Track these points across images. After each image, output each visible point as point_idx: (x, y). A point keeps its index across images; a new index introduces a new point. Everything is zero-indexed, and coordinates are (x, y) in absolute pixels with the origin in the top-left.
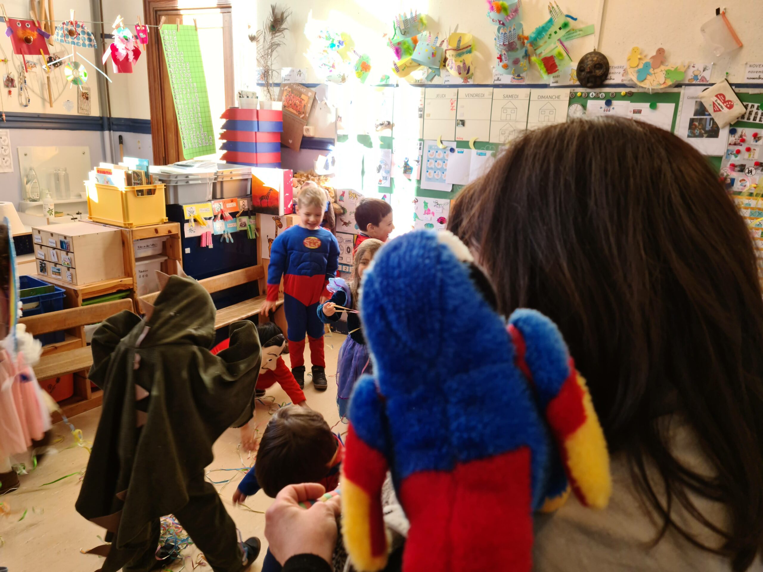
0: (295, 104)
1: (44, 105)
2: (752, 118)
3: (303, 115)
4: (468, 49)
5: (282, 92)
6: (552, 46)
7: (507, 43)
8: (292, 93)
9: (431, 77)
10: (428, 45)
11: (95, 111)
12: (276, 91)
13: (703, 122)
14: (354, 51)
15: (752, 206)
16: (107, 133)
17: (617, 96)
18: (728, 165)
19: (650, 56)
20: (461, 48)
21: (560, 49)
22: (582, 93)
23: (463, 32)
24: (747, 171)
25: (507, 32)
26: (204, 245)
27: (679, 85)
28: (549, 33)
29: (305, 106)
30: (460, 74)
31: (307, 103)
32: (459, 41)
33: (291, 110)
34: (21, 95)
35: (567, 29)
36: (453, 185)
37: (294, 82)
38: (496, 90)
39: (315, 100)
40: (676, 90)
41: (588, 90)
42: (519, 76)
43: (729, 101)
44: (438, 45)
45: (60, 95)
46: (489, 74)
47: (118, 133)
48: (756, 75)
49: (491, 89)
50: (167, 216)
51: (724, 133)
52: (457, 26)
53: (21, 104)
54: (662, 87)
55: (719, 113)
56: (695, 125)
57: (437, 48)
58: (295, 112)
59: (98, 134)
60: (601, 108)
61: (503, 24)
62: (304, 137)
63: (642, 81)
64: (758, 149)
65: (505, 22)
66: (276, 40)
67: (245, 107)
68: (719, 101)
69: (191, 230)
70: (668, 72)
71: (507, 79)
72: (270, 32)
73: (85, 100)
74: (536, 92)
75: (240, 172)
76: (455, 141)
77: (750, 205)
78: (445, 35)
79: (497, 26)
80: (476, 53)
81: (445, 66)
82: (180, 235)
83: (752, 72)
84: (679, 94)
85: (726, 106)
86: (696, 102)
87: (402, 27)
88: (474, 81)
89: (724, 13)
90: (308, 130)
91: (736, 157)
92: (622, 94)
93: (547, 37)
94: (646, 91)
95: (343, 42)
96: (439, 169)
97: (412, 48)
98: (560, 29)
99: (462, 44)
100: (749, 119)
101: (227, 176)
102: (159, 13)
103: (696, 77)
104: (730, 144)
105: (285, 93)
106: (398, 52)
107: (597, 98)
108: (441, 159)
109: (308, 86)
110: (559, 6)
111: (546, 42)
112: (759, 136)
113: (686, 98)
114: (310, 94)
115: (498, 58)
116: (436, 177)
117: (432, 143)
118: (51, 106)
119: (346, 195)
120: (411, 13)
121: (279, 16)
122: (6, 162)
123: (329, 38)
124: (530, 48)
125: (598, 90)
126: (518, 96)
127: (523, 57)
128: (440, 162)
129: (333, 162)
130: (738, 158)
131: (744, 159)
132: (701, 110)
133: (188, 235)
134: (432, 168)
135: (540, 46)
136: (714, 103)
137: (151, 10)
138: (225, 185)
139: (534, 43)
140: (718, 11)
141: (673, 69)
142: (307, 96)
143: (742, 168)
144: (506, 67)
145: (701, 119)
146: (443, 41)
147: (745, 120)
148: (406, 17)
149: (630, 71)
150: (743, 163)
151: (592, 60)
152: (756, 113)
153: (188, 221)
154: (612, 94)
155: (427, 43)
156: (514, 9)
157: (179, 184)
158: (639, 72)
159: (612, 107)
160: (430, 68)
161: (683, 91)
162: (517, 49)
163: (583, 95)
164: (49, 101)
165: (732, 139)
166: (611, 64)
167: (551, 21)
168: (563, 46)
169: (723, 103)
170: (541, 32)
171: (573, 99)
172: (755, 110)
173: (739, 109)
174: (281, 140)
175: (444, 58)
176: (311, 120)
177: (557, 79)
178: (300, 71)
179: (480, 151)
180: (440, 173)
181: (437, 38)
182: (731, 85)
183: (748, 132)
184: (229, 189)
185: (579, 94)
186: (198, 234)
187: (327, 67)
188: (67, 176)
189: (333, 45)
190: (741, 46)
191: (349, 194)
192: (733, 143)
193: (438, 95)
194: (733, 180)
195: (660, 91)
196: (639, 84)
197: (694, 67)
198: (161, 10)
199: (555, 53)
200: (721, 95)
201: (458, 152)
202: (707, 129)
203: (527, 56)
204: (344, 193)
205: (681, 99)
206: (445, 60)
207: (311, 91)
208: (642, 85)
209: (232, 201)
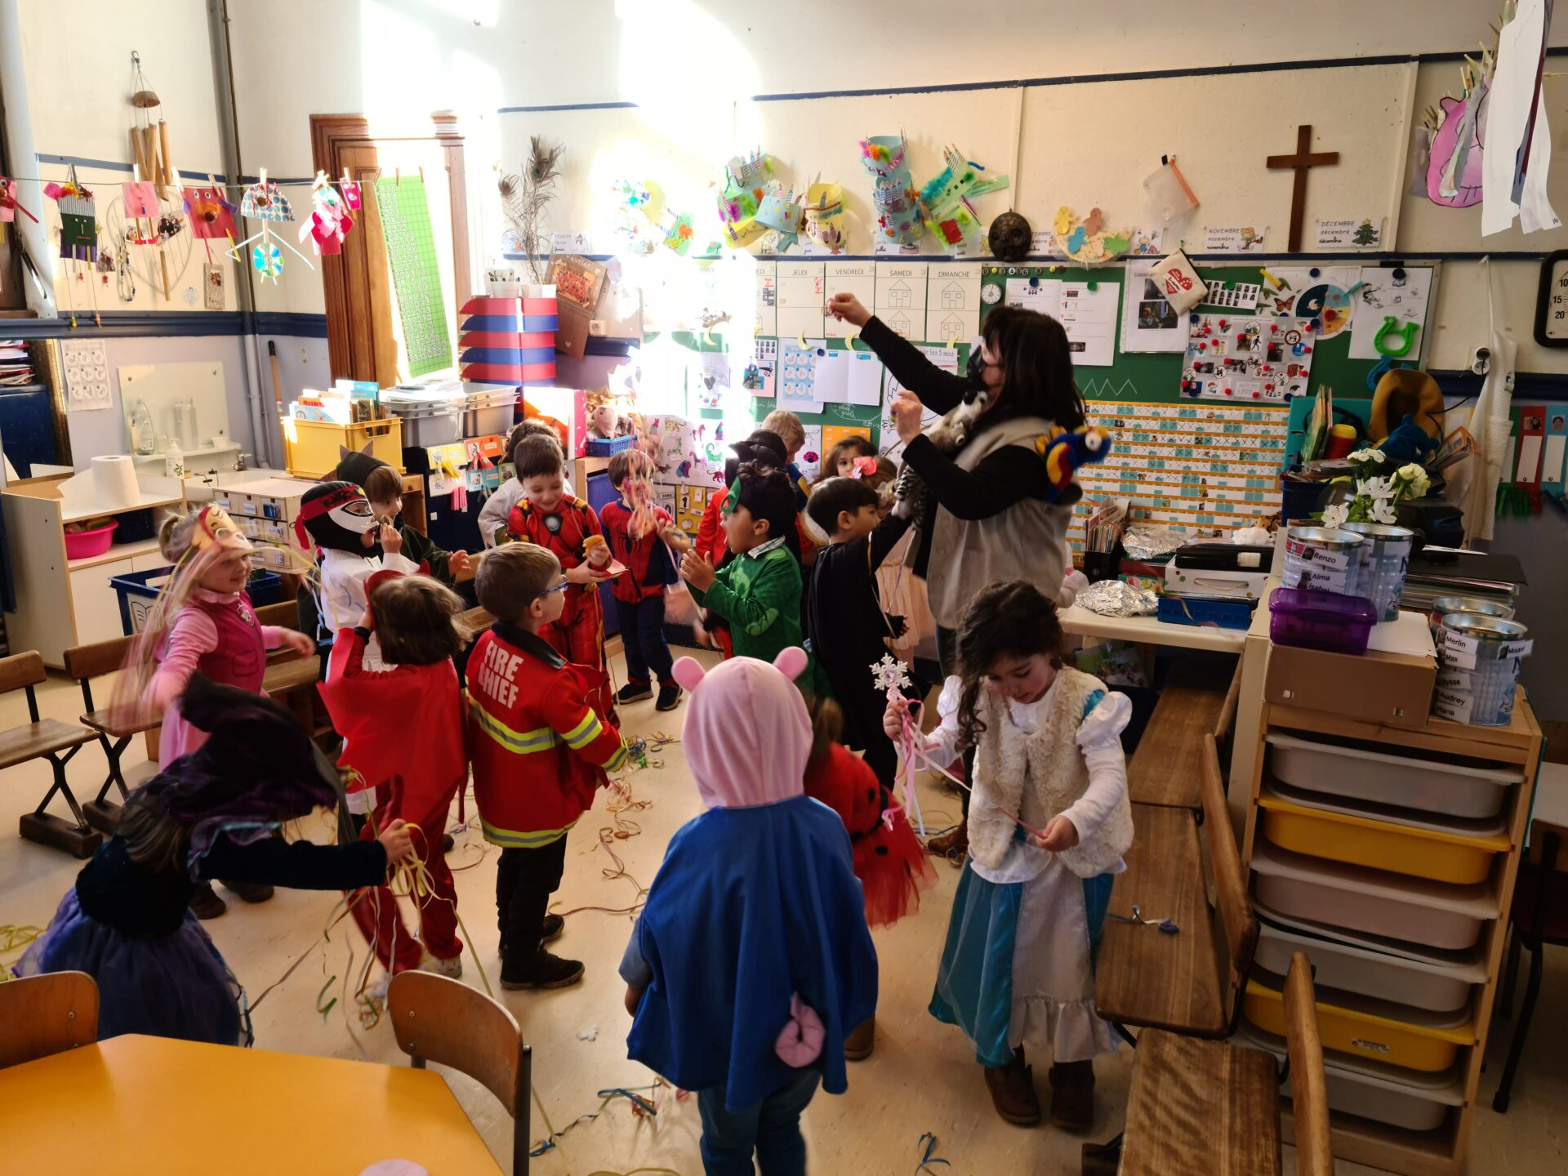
0: (574, 287)
1: (154, 296)
2: (1217, 300)
3: (588, 303)
4: (837, 208)
5: (551, 269)
6: (955, 203)
7: (891, 202)
8: (568, 269)
9: (784, 246)
10: (778, 201)
11: (231, 304)
12: (543, 266)
13: (1157, 307)
14: (669, 210)
15: (1226, 418)
16: (249, 338)
17: (1044, 273)
18: (1192, 365)
19: (1083, 220)
20: (827, 205)
21: (964, 209)
22: (998, 268)
23: (827, 183)
24: (1216, 372)
25: (891, 188)
26: (456, 507)
27: (1123, 258)
28: (947, 188)
29: (590, 289)
30: (827, 242)
31: (594, 285)
32: (824, 197)
33: (567, 295)
34: (122, 283)
35: (973, 182)
36: (825, 404)
37: (570, 253)
38: (879, 264)
39: (606, 278)
40: (1119, 264)
41: (1007, 265)
42: (911, 245)
43: (1186, 279)
44: (793, 201)
45: (178, 280)
46: (870, 241)
47: (267, 338)
48: (1219, 244)
49: (872, 263)
50: (404, 465)
51: (1183, 321)
52: (819, 175)
53: (122, 298)
54: (1101, 260)
55: (1174, 295)
56: (1147, 312)
57: (791, 205)
58: (573, 298)
59: (233, 340)
60: (1025, 289)
61: (884, 174)
62: (590, 337)
63: (1076, 253)
64: (1227, 342)
65: (886, 172)
66: (541, 191)
67: (500, 295)
68: (1173, 279)
69: (437, 485)
70: (1107, 241)
71: (894, 249)
72: (533, 179)
73: (216, 285)
74: (935, 267)
75: (500, 396)
76: (825, 338)
77: (1222, 416)
78: (802, 187)
79: (875, 178)
80: (847, 211)
81: (804, 229)
82: (423, 493)
83: (1214, 239)
84: (1123, 269)
85: (1183, 286)
86: (1146, 280)
87: (740, 177)
88: (847, 252)
89: (1173, 162)
90: (596, 326)
91: (1201, 353)
92: (1051, 270)
93: (945, 193)
94: (1081, 266)
95: (648, 195)
96: (803, 381)
97: (755, 205)
98: (962, 182)
99: (827, 201)
100: (1213, 302)
101: (482, 402)
102: (337, 144)
103: (1143, 247)
104: (1192, 336)
105: (557, 270)
106: (735, 212)
107: (1017, 275)
108: (805, 366)
109: (593, 259)
110: (960, 150)
111: (944, 200)
112: (1227, 324)
113: (1132, 276)
114: (597, 271)
115: (879, 221)
116: (798, 392)
117: (790, 342)
118: (167, 299)
119: (661, 424)
120: (752, 157)
121: (546, 156)
122: (101, 393)
123: (628, 190)
124: (923, 208)
125: (1019, 265)
126: (911, 273)
127: (914, 220)
128: (805, 370)
129: (638, 375)
130: (1203, 355)
131: (1211, 356)
132: (1153, 292)
133: (434, 492)
134: (791, 380)
135: (937, 206)
136: (1167, 283)
137: (325, 140)
138: (480, 416)
139: (928, 200)
140: (1165, 160)
141: (1113, 237)
142: (592, 275)
143: (1210, 368)
144: (891, 233)
145: (1154, 303)
146: (800, 197)
147: (1209, 303)
148: (744, 162)
149: (1059, 238)
150: (1211, 361)
151: (1008, 225)
152: (1222, 294)
153: (433, 472)
154: (1039, 270)
155: (777, 199)
156: (898, 154)
157: (420, 416)
158: (1070, 240)
159: (1039, 288)
160: (782, 232)
161: (1131, 267)
162: (906, 209)
163: (1000, 271)
164: (163, 290)
165: (1195, 329)
166: (1033, 229)
167: (948, 172)
168: (968, 204)
169: (1179, 282)
170: (937, 186)
171: (986, 277)
172: (1220, 289)
173: (1198, 289)
174: (556, 343)
175: (802, 217)
176: (601, 311)
177: (963, 249)
178: (580, 236)
179: (861, 353)
180: (805, 387)
181: (791, 191)
182: (1188, 257)
183: (1214, 319)
184: (485, 421)
185: (994, 270)
186: (447, 491)
187: (626, 232)
188: (193, 411)
189: (633, 200)
190: (1197, 206)
191: (666, 423)
192: (1196, 334)
193: (795, 273)
194: (1199, 384)
195: (1099, 267)
196: (1071, 257)
197: (1139, 233)
198: (341, 140)
199: (957, 215)
200: (1175, 270)
201: (830, 355)
202: (1162, 317)
203: (920, 218)
204: (657, 421)
205: (1126, 277)
206: (804, 222)
207: (599, 267)
208: (1075, 258)
209: (491, 440)
